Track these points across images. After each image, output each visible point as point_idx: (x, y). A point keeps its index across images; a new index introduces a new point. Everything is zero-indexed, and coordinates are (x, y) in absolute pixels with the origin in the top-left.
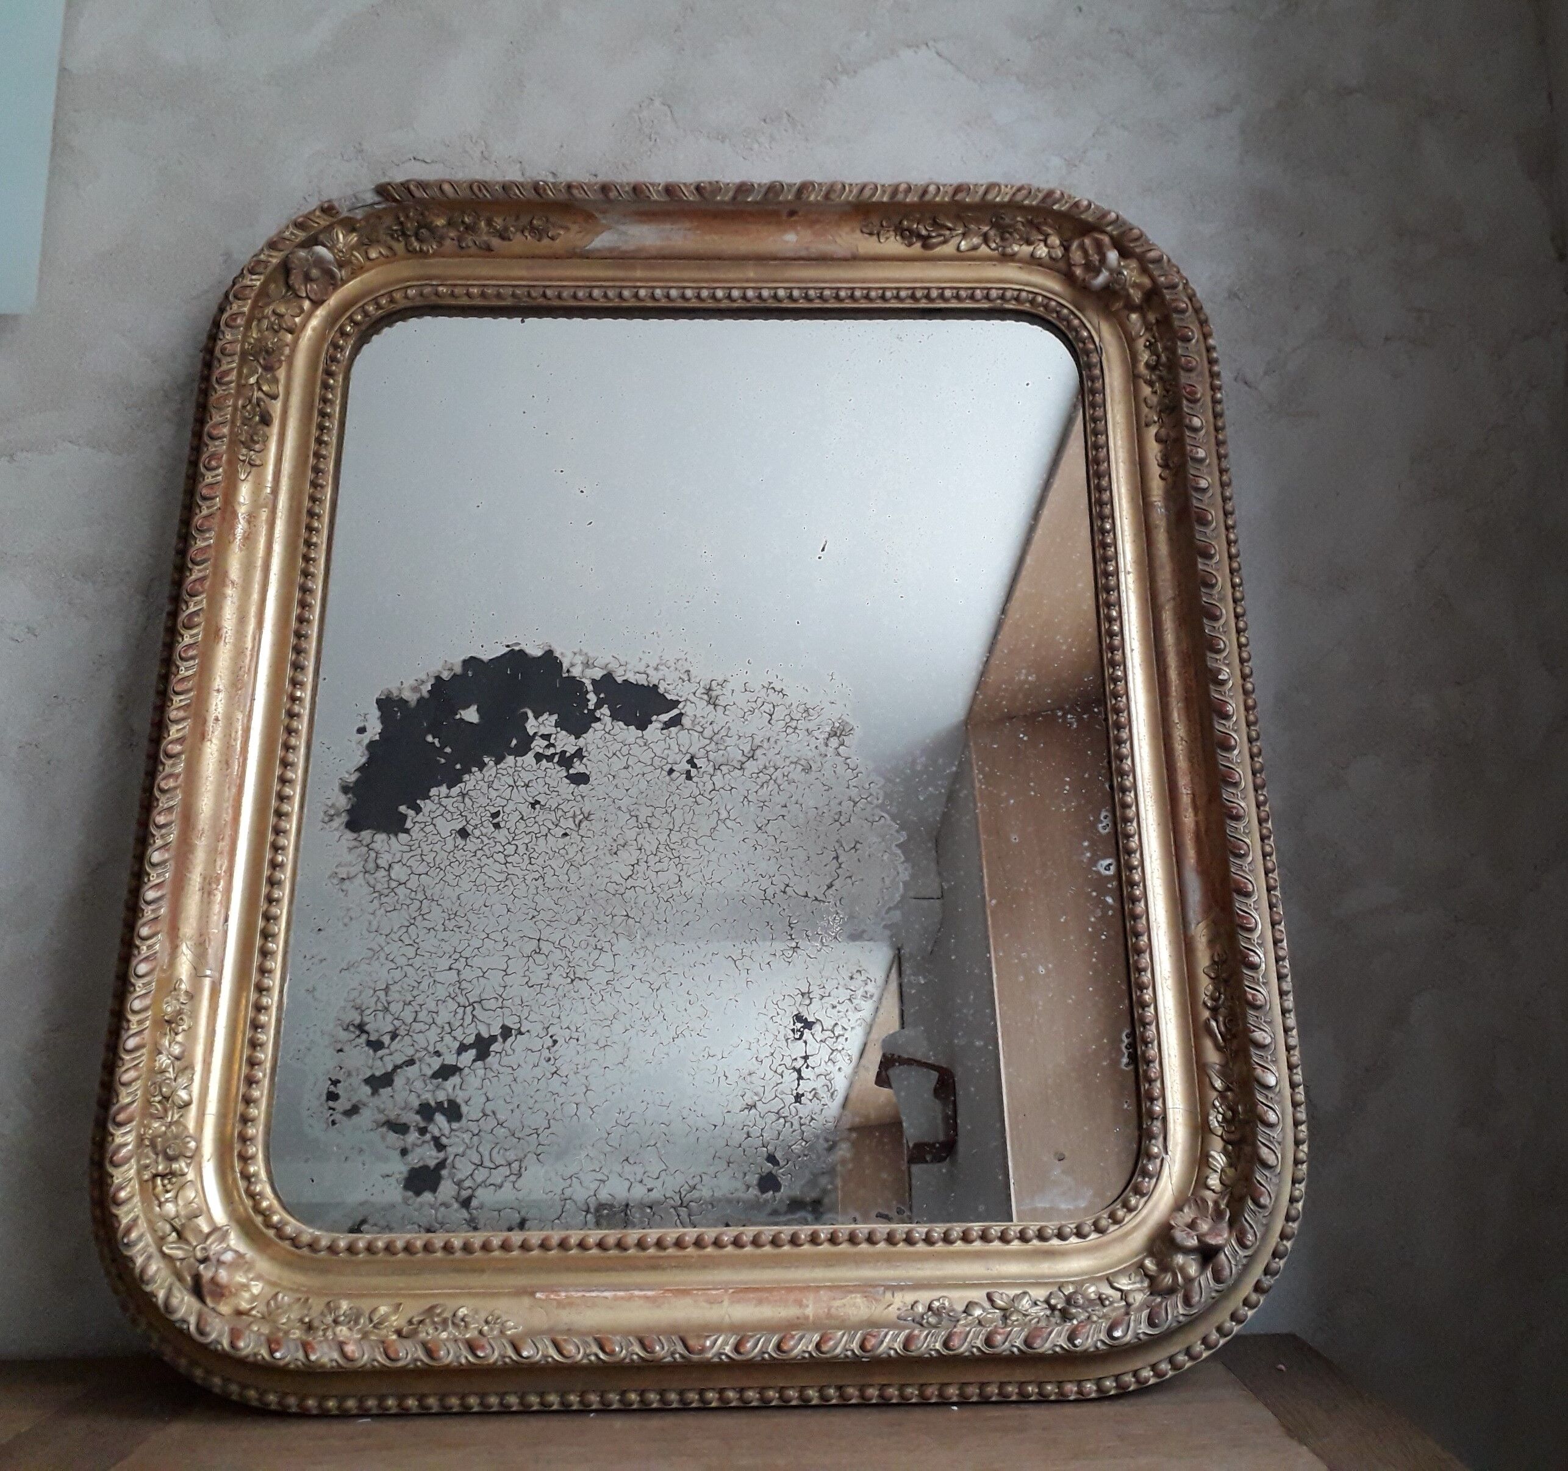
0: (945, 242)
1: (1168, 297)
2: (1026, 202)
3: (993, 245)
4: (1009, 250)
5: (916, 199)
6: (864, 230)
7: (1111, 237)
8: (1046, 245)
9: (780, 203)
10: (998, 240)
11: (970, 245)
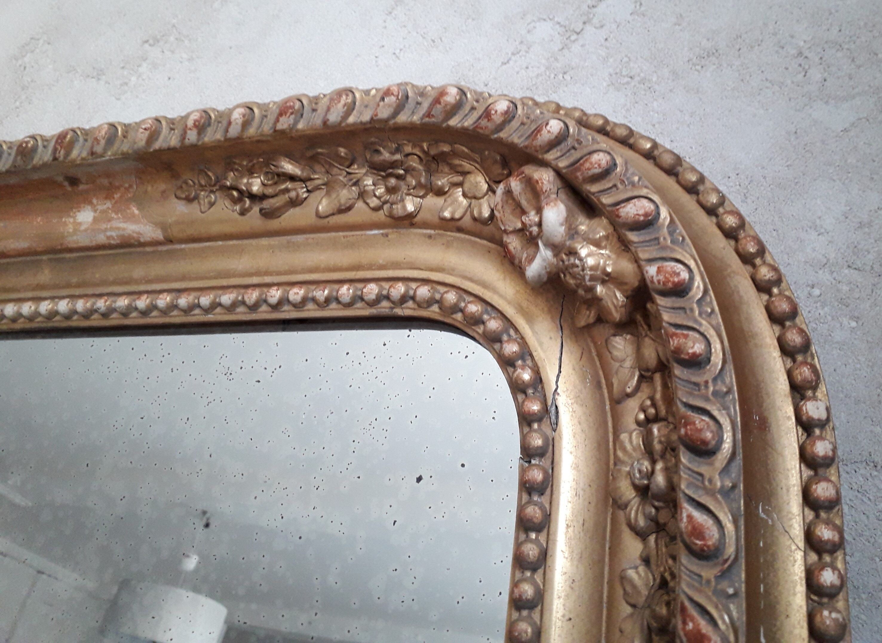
0: (295, 203)
1: (666, 317)
2: (403, 118)
3: (374, 202)
4: (398, 210)
5: (219, 136)
6: (179, 193)
7: (558, 173)
8: (465, 195)
9: (35, 169)
10: (381, 191)
11: (335, 205)
